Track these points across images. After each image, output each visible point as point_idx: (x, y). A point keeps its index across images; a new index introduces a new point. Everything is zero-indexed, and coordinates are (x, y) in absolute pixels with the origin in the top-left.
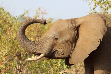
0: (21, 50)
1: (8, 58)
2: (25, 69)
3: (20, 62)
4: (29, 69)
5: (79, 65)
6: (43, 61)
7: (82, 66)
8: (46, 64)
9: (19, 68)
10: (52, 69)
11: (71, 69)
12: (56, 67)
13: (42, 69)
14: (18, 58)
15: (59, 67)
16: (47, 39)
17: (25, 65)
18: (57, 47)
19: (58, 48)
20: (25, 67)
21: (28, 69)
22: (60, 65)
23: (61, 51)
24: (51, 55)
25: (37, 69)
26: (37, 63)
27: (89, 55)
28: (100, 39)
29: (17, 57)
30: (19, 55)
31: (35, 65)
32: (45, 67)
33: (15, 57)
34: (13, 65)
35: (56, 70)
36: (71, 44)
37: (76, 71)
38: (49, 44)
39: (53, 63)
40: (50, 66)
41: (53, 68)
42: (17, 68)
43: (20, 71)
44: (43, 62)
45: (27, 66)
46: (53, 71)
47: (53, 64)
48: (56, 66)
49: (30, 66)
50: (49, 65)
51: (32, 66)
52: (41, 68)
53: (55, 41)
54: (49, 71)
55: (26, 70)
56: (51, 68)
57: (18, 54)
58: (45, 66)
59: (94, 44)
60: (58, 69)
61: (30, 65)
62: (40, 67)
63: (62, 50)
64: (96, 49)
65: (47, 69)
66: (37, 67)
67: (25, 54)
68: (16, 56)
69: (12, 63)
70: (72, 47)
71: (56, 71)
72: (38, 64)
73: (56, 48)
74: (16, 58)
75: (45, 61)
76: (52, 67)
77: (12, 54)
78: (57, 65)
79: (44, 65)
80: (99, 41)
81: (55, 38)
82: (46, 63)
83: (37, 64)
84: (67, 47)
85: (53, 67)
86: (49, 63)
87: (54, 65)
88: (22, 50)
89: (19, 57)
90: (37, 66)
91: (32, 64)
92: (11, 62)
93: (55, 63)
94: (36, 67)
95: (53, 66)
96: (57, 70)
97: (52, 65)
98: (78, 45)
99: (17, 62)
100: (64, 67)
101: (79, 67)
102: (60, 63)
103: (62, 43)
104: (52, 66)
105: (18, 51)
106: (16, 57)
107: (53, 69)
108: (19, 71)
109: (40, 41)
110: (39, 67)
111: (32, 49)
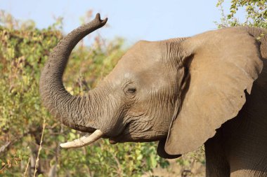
0: (42, 119)
1: (7, 139)
2: (52, 167)
3: (40, 149)
4: (61, 167)
5: (189, 157)
6: (99, 146)
7: (198, 161)
8: (105, 155)
9: (37, 165)
10: (121, 167)
11: (170, 169)
12: (132, 163)
13: (96, 166)
14: (34, 138)
15: (139, 162)
16: (110, 92)
17: (50, 156)
18: (136, 112)
19: (137, 115)
20: (52, 161)
21: (58, 166)
22: (140, 157)
23: (144, 121)
24: (119, 133)
25: (83, 166)
26: (82, 153)
27: (217, 130)
28: (245, 91)
29: (32, 136)
30: (36, 132)
31: (76, 157)
32: (103, 163)
33: (25, 135)
34: (20, 157)
35: (131, 169)
36: (169, 104)
37: (182, 175)
38: (114, 103)
39: (124, 152)
40: (117, 160)
41: (125, 165)
42: (30, 164)
43: (39, 172)
44: (97, 148)
45: (57, 159)
46: (124, 171)
47: (123, 155)
48: (131, 159)
49: (64, 160)
50: (114, 156)
51: (69, 161)
52: (93, 164)
53: (130, 95)
54: (114, 173)
55: (54, 168)
56: (119, 166)
57: (34, 129)
58: (102, 159)
59: (230, 102)
60: (135, 167)
61: (63, 157)
62: (90, 162)
63: (147, 118)
64: (235, 115)
65: (108, 167)
66: (83, 163)
67: (53, 129)
68: (29, 133)
69: (19, 152)
70: (172, 110)
71: (131, 173)
72: (85, 154)
73: (134, 114)
74: (29, 138)
75: (102, 146)
76: (121, 163)
77: (18, 128)
78: (134, 158)
79: (99, 156)
80: (244, 95)
81: (129, 90)
82: (107, 152)
83: (83, 155)
84: (159, 111)
85: (124, 163)
86: (113, 151)
87: (127, 157)
88: (44, 117)
89: (35, 136)
90: (84, 159)
91: (70, 155)
92: (17, 149)
93: (129, 153)
94: (79, 162)
95: (123, 159)
96: (134, 170)
97: (121, 158)
98: (187, 104)
99: (32, 148)
100: (151, 162)
101: (190, 162)
102: (142, 153)
103: (146, 101)
104: (121, 160)
105: (33, 122)
106: (29, 135)
107: (123, 168)
108: (36, 171)
109: (93, 96)
110: (88, 163)
111: (72, 116)
